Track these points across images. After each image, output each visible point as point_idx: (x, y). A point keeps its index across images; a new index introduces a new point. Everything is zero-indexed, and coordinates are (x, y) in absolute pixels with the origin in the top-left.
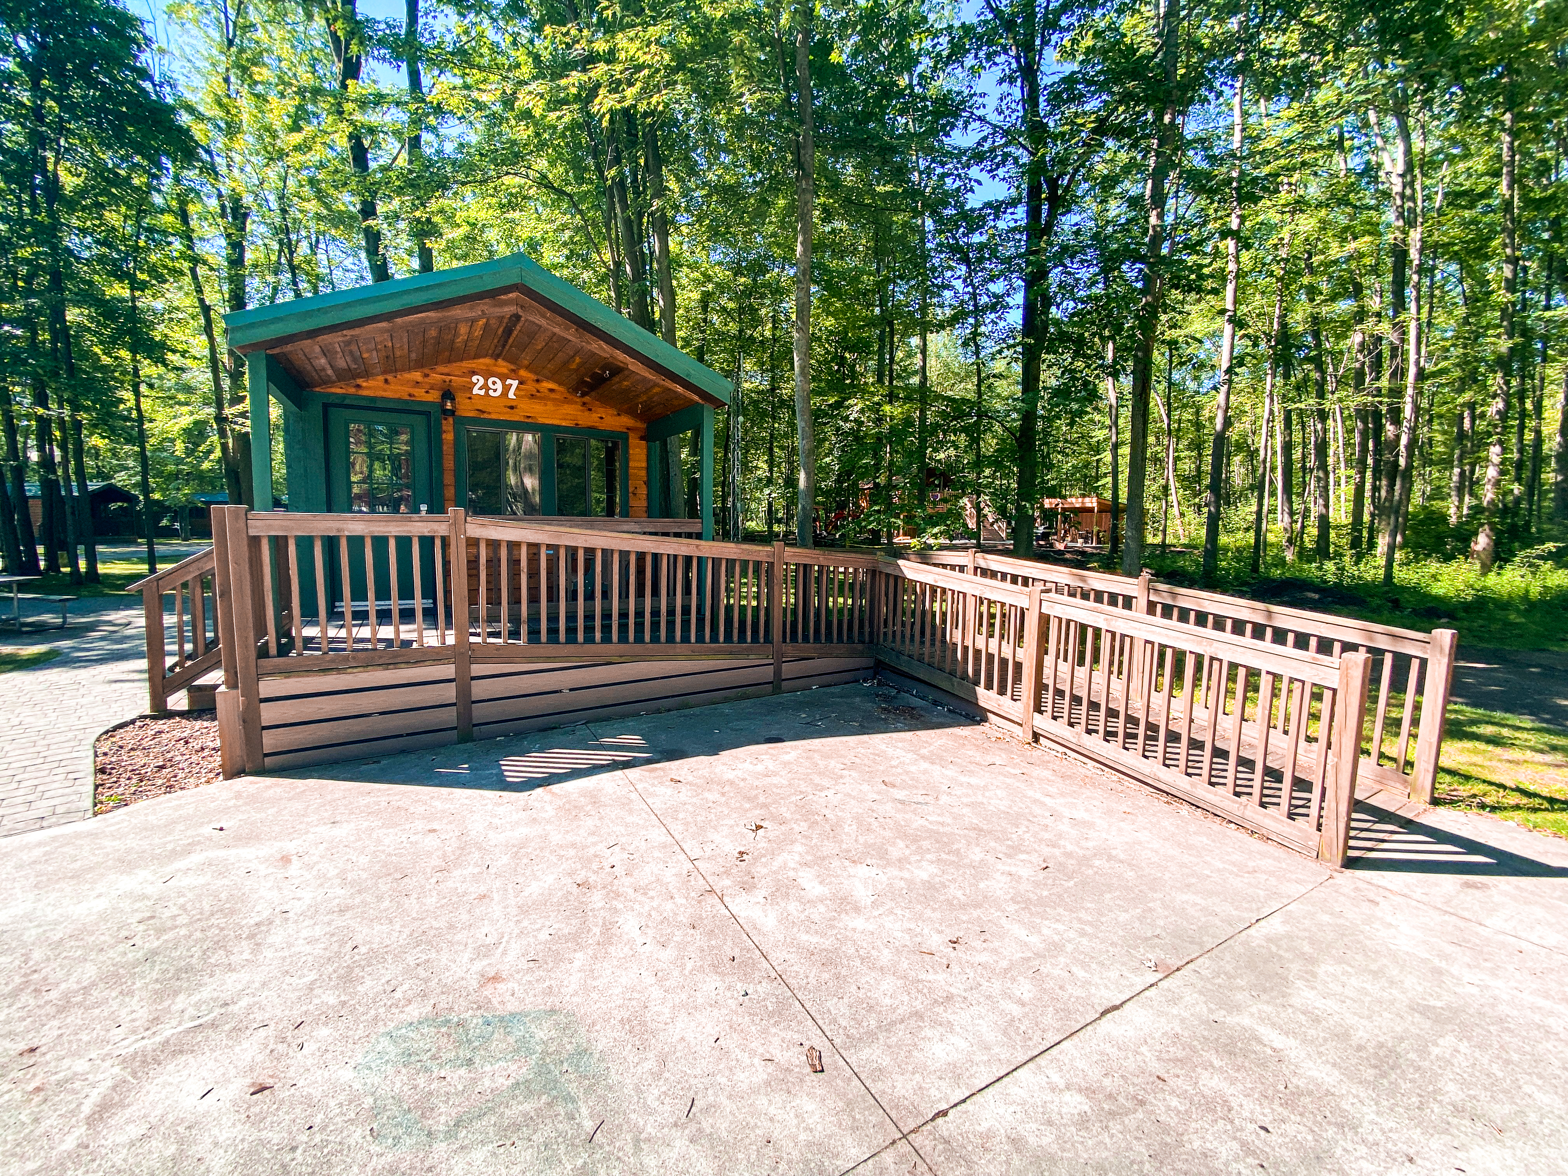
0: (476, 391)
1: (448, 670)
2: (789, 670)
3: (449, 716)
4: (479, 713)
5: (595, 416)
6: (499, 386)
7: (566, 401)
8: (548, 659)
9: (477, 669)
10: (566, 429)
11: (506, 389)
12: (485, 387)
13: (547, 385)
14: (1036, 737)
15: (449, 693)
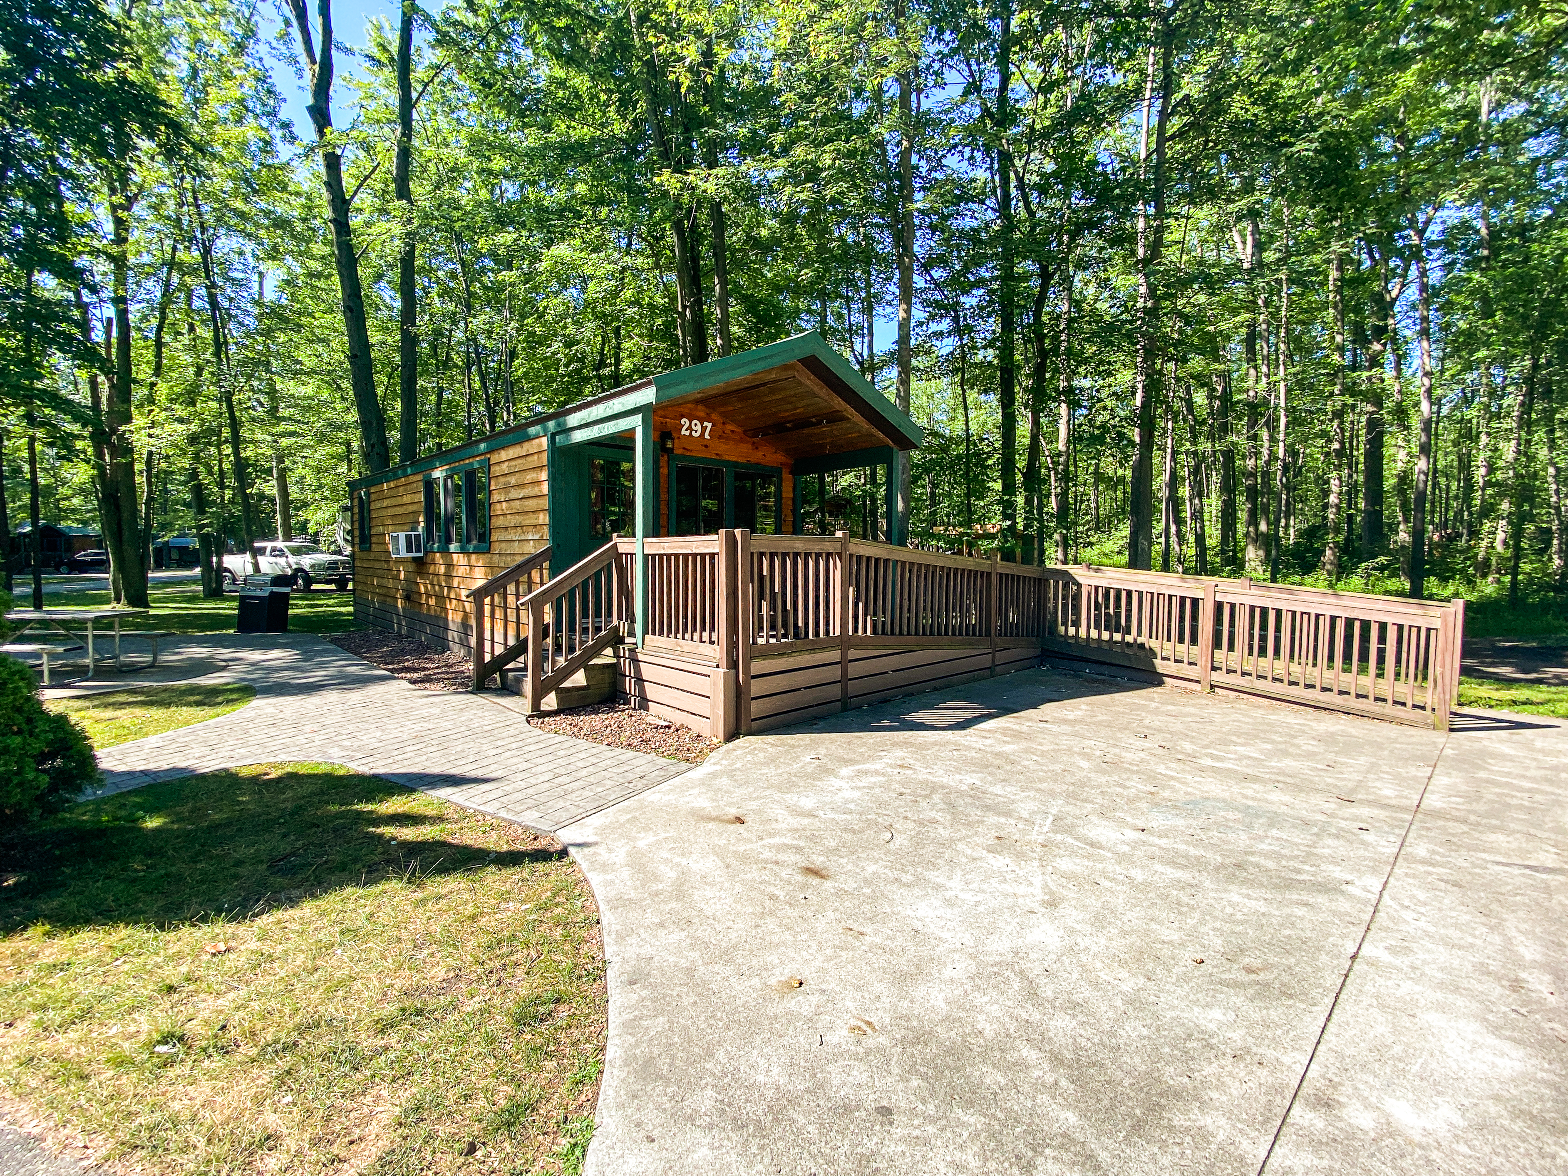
0: (683, 432)
1: (835, 655)
2: (1001, 657)
3: (835, 691)
4: (853, 688)
5: (760, 454)
6: (699, 428)
7: (742, 441)
8: (885, 647)
9: (852, 654)
10: (743, 465)
11: (704, 429)
12: (690, 428)
13: (731, 427)
14: (1212, 687)
15: (835, 673)
